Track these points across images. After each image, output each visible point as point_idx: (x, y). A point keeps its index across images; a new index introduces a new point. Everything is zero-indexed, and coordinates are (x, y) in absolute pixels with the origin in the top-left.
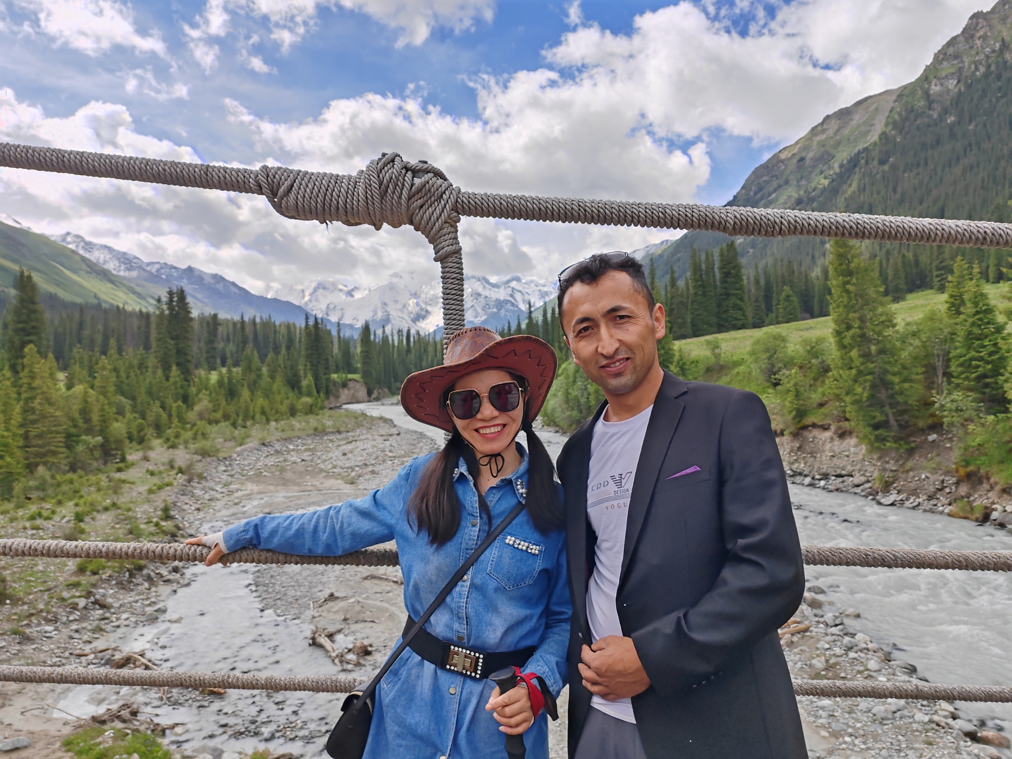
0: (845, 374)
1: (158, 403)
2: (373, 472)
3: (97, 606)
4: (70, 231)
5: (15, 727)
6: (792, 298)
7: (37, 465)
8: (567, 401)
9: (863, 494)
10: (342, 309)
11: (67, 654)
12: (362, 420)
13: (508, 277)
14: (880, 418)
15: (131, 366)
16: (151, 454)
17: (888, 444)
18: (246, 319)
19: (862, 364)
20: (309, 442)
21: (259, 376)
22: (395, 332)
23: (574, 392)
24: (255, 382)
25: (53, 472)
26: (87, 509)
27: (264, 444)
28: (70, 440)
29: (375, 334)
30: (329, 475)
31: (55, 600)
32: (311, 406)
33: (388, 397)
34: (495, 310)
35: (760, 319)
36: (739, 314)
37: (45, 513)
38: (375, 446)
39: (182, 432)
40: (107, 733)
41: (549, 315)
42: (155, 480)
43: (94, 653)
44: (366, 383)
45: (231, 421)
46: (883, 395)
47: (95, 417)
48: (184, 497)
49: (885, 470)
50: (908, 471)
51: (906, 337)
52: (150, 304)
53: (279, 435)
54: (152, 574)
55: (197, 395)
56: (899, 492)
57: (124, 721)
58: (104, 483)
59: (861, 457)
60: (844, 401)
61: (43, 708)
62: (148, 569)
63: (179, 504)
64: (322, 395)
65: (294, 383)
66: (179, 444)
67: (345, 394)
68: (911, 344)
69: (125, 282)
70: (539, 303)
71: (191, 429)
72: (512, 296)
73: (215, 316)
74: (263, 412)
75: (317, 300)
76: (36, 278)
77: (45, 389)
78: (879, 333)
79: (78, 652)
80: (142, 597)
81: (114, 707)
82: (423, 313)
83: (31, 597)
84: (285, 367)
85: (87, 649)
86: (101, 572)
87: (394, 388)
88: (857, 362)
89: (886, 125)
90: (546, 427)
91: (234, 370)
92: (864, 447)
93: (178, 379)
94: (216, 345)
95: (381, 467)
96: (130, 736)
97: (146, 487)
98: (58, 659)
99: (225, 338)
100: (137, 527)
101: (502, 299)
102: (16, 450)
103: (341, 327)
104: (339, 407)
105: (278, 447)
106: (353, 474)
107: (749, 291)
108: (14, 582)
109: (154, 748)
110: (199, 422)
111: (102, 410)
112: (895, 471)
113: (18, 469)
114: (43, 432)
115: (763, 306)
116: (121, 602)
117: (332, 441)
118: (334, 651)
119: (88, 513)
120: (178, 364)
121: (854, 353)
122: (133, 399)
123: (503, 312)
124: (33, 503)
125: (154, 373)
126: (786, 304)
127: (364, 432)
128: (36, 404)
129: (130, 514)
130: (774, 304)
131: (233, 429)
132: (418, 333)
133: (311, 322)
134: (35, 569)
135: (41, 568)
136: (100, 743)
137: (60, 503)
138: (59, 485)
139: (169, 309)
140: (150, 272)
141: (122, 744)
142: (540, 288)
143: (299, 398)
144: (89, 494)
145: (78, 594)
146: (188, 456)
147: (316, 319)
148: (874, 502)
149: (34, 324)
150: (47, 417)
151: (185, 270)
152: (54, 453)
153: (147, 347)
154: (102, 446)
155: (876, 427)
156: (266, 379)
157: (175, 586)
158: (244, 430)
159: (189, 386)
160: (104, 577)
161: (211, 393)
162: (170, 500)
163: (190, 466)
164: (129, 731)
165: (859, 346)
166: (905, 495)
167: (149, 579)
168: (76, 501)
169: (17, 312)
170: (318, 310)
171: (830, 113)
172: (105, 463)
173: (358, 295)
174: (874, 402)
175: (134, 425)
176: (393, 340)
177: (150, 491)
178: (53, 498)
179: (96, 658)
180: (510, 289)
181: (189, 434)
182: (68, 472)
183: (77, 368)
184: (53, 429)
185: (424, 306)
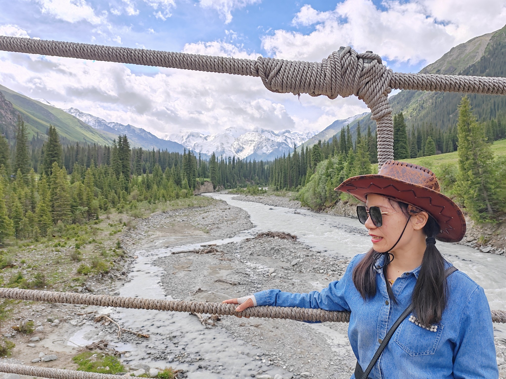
0: (464, 183)
1: (113, 191)
2: (218, 228)
3: (87, 291)
4: (73, 107)
5: (50, 349)
6: (432, 143)
7: (57, 220)
8: (315, 194)
9: (472, 246)
10: (201, 146)
11: (73, 314)
12: (211, 201)
13: (283, 130)
14: (483, 206)
15: (101, 173)
16: (111, 216)
17: (487, 221)
18: (155, 150)
19: (474, 178)
20: (186, 211)
21: (161, 179)
22: (227, 158)
23: (319, 190)
24: (160, 181)
25: (65, 223)
26: (81, 242)
27: (164, 212)
28: (73, 208)
29: (217, 159)
30: (196, 228)
31: (67, 287)
32: (187, 194)
33: (223, 190)
34: (277, 147)
35: (414, 153)
36: (404, 151)
37: (62, 244)
38: (218, 214)
39: (125, 206)
40: (94, 355)
41: (305, 150)
42: (113, 229)
43: (85, 314)
44: (213, 183)
45: (148, 200)
46: (485, 195)
47: (85, 197)
48: (127, 238)
49: (485, 234)
50: (498, 235)
51: (499, 164)
52: (110, 143)
53: (171, 207)
54: (113, 275)
55: (132, 187)
56: (492, 246)
57: (101, 349)
58: (89, 230)
59: (472, 227)
60: (463, 198)
61: (62, 340)
62: (111, 273)
63: (124, 241)
64: (192, 188)
65: (178, 182)
66: (124, 211)
67: (202, 188)
68: (501, 168)
69: (98, 132)
70: (299, 144)
71: (129, 204)
72: (285, 140)
73: (141, 149)
74: (164, 197)
75: (189, 142)
76: (58, 130)
77: (62, 184)
78: (484, 162)
79: (78, 313)
80: (108, 287)
81: (96, 341)
82: (241, 149)
83: (56, 285)
84: (174, 175)
85: (83, 312)
86: (88, 274)
87: (226, 185)
88: (472, 177)
89: (485, 52)
90: (303, 207)
91: (150, 175)
92: (473, 221)
93: (123, 179)
94: (141, 163)
95: (222, 225)
96: (104, 357)
97: (109, 232)
98: (69, 316)
99: (145, 160)
100: (105, 252)
101: (280, 142)
102: (48, 213)
103: (201, 155)
104: (200, 194)
105: (171, 213)
106: (208, 228)
107: (409, 139)
108: (48, 277)
109: (116, 364)
110: (133, 201)
111: (88, 194)
112: (490, 235)
113: (49, 222)
114: (61, 204)
115: (416, 147)
116: (98, 289)
117: (197, 211)
118: (202, 318)
119: (82, 244)
120: (123, 172)
121: (470, 173)
122: (102, 189)
123: (281, 148)
124: (56, 239)
125: (112, 176)
126: (429, 145)
127: (213, 207)
128: (58, 191)
129: (102, 245)
130: (422, 145)
131: (149, 204)
132: (239, 159)
133: (187, 153)
134: (58, 271)
135: (60, 271)
136: (90, 360)
137: (68, 239)
138: (68, 230)
139: (119, 145)
140: (110, 127)
141: (101, 361)
142: (300, 136)
143: (180, 190)
144: (82, 235)
145: (78, 285)
146: (128, 217)
147: (189, 151)
148: (479, 251)
149: (56, 152)
150: (62, 197)
151: (126, 126)
152: (65, 214)
153: (108, 164)
154: (88, 211)
155: (481, 211)
156: (165, 180)
157: (123, 282)
158: (154, 205)
159: (128, 183)
160: (90, 276)
161: (139, 186)
162: (120, 239)
163: (129, 223)
164: (104, 355)
165: (473, 169)
166: (496, 247)
167: (111, 278)
168: (76, 238)
169: (49, 146)
170: (190, 147)
171: (454, 47)
172: (89, 220)
173: (209, 139)
174: (480, 198)
175: (102, 202)
176: (226, 162)
177: (111, 234)
178: (65, 236)
179: (87, 316)
180: (285, 137)
181: (128, 206)
182: (72, 224)
183: (76, 173)
184: (66, 203)
185: (241, 145)
